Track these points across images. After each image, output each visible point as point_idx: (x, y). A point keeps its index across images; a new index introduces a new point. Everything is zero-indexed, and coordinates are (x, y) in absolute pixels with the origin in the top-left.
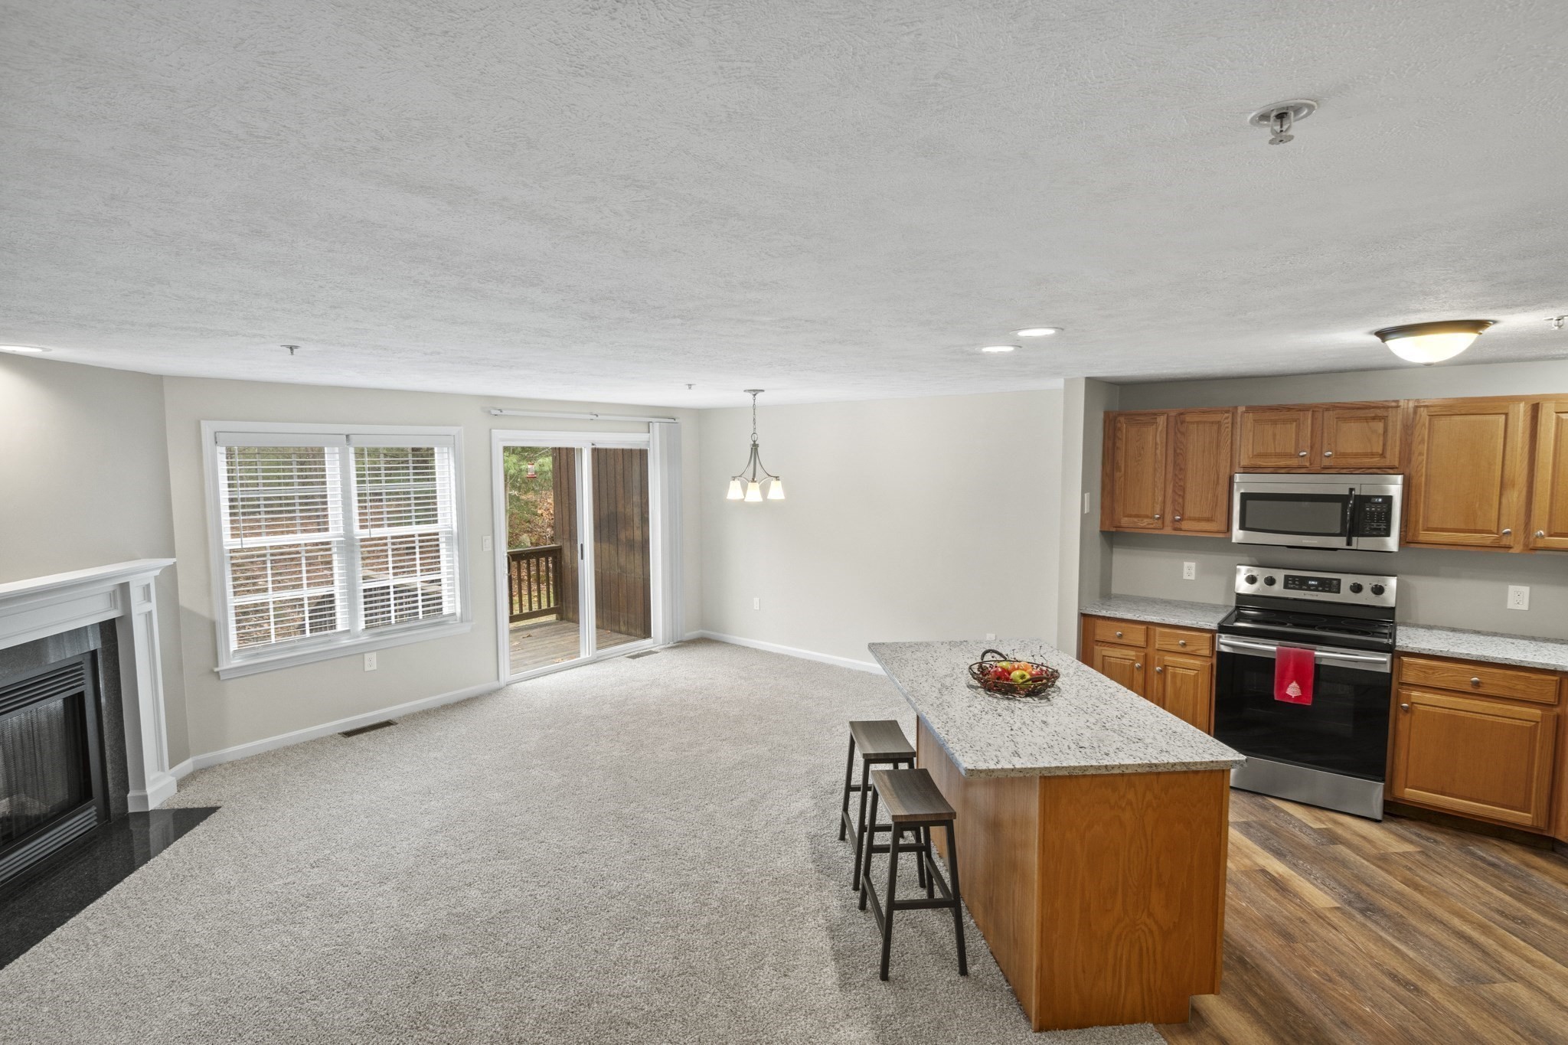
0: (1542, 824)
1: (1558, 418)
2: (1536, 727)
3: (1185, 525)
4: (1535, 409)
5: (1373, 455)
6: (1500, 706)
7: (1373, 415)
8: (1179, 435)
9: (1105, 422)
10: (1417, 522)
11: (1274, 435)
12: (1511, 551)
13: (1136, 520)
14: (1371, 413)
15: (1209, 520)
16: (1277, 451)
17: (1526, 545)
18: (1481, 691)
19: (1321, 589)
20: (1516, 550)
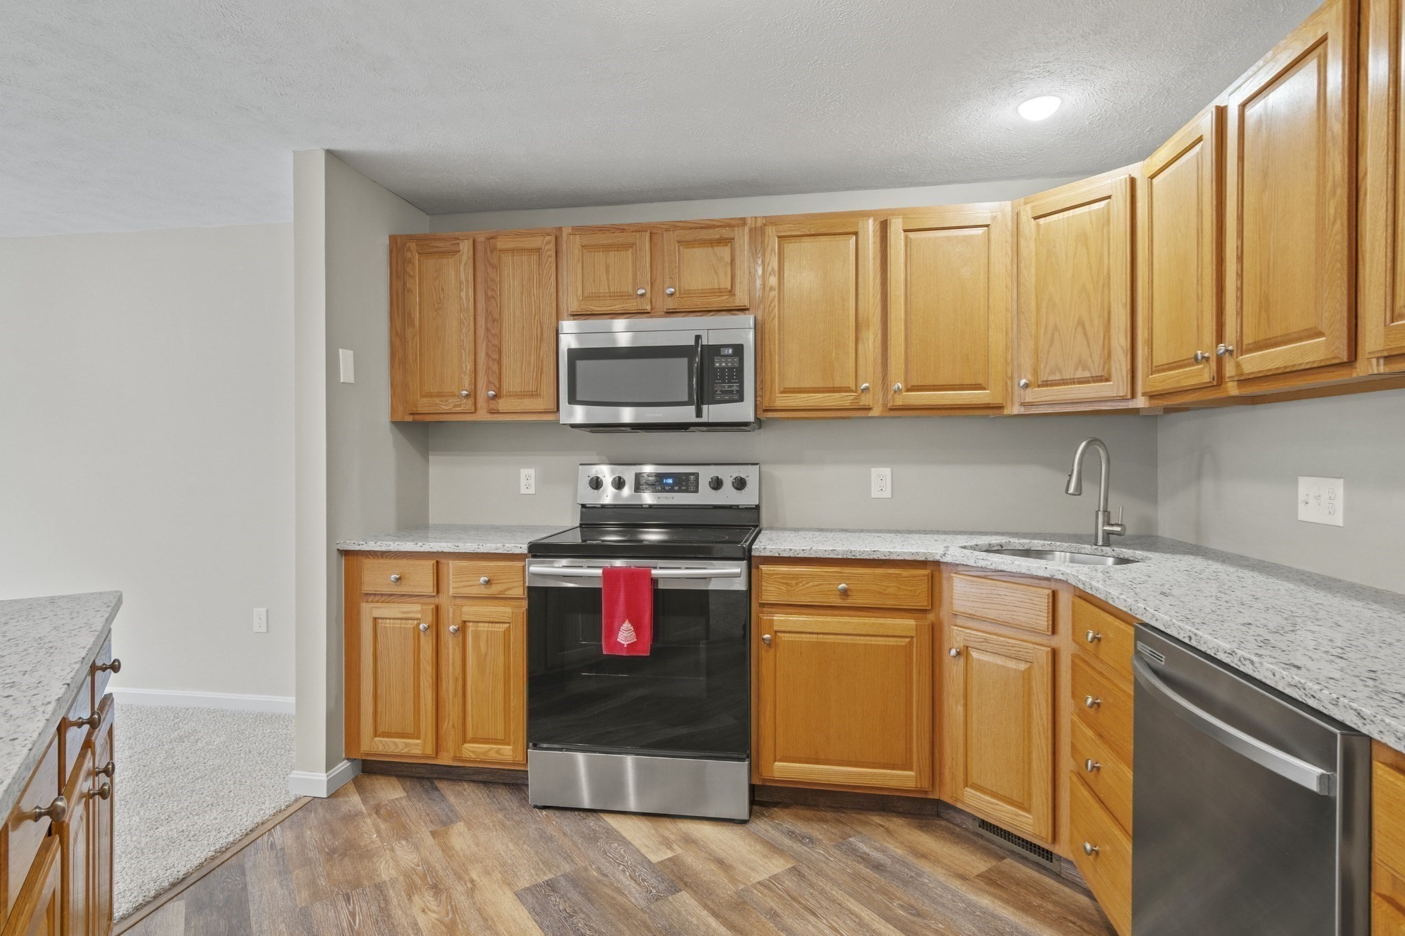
0: (926, 784)
1: (906, 238)
2: (911, 643)
3: (503, 404)
4: (884, 226)
5: (720, 292)
6: (872, 620)
7: (718, 236)
8: (490, 270)
9: (391, 251)
10: (772, 381)
11: (607, 267)
12: (871, 414)
13: (437, 400)
14: (714, 234)
15: (534, 394)
16: (612, 290)
17: (885, 405)
18: (849, 602)
19: (676, 488)
20: (876, 412)
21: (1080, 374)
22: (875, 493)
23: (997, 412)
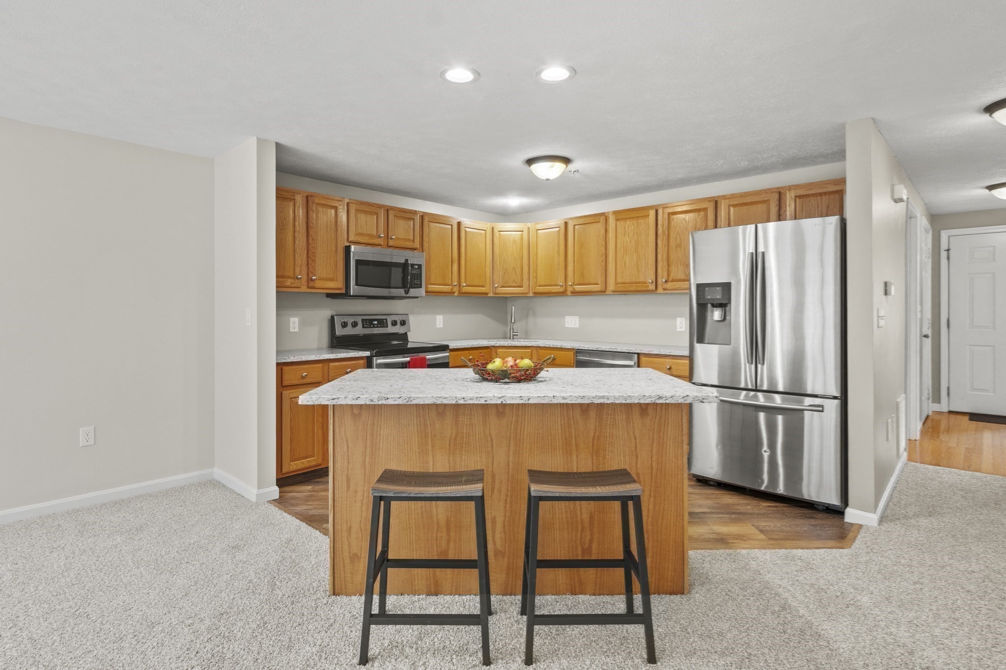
4: (459, 228)
5: (409, 240)
7: (409, 217)
8: (311, 212)
10: (430, 280)
11: (366, 221)
14: (408, 215)
16: (368, 233)
17: (459, 292)
19: (379, 326)
20: (456, 294)
21: (514, 285)
22: (438, 326)
23: (485, 295)
